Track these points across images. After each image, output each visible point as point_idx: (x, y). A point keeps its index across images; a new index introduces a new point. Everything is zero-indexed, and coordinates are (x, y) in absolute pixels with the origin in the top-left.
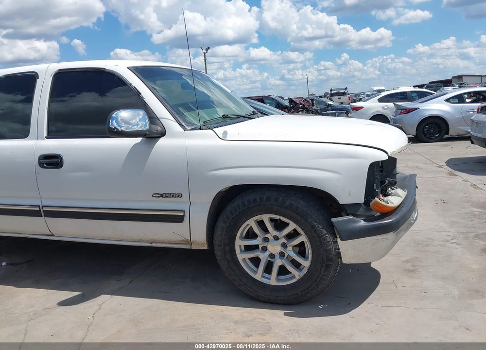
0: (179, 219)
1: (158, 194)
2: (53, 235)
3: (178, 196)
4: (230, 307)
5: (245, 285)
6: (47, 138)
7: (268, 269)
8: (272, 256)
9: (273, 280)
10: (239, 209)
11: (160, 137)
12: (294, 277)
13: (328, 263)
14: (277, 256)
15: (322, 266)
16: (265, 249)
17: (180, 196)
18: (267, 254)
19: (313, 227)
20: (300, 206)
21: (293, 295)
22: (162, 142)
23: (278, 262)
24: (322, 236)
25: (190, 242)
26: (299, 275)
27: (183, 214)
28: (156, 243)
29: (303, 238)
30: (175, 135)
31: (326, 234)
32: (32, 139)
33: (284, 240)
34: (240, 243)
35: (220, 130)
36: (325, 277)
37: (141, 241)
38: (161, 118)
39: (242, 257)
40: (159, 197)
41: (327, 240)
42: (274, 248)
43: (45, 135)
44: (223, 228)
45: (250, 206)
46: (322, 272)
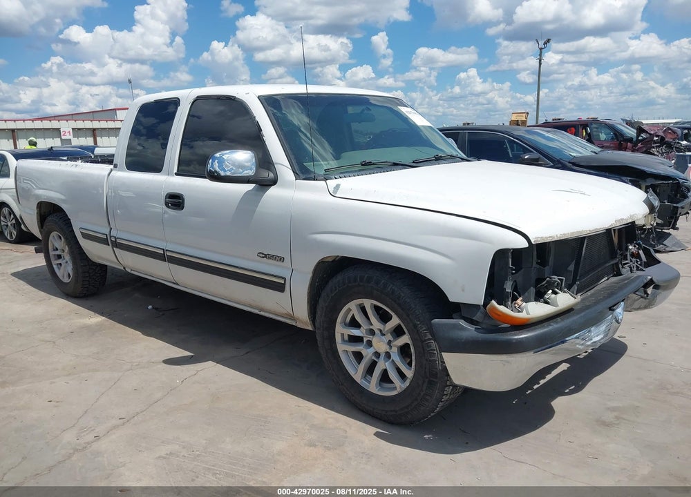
0: (280, 287)
1: (263, 254)
2: (177, 284)
3: (280, 259)
4: (321, 408)
5: (342, 384)
6: (176, 174)
7: (370, 370)
8: (377, 354)
9: (373, 386)
10: (339, 287)
11: (271, 185)
12: (395, 388)
13: (431, 379)
14: (383, 356)
15: (424, 382)
16: (370, 344)
17: (282, 259)
18: (371, 351)
19: (415, 326)
20: (403, 295)
21: (392, 411)
22: (273, 191)
23: (382, 365)
24: (425, 341)
25: (292, 317)
26: (400, 387)
27: (283, 282)
28: (265, 312)
29: (405, 339)
30: (287, 185)
31: (430, 339)
32: (164, 175)
33: (389, 337)
34: (341, 331)
35: (332, 183)
36: (427, 397)
37: (250, 306)
38: (277, 164)
39: (343, 348)
40: (263, 257)
41: (431, 346)
42: (380, 345)
43: (175, 171)
44: (322, 308)
45: (350, 285)
46: (424, 388)
